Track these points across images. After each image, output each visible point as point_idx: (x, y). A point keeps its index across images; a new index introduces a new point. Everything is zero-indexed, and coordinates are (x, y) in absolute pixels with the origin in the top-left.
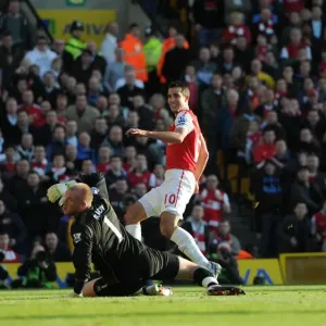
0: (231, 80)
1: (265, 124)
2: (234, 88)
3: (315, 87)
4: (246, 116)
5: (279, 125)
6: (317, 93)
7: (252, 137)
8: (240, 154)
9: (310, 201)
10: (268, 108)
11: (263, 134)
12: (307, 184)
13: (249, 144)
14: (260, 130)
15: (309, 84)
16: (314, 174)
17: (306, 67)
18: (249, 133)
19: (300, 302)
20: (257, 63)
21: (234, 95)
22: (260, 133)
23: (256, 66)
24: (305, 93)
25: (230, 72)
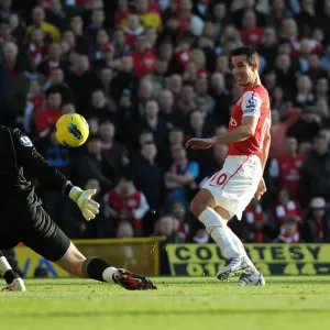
0: (8, 31)
1: (48, 85)
2: (11, 40)
3: (110, 40)
4: (27, 74)
5: (66, 86)
6: (112, 48)
7: (33, 100)
8: (19, 120)
9: (102, 178)
10: (54, 64)
11: (47, 98)
12: (99, 157)
13: (29, 108)
14: (42, 91)
15: (103, 37)
16: (108, 146)
17: (99, 17)
18: (30, 95)
19: (89, 298)
20: (39, 11)
21: (12, 48)
22: (44, 96)
23: (38, 14)
24: (97, 47)
25: (7, 21)
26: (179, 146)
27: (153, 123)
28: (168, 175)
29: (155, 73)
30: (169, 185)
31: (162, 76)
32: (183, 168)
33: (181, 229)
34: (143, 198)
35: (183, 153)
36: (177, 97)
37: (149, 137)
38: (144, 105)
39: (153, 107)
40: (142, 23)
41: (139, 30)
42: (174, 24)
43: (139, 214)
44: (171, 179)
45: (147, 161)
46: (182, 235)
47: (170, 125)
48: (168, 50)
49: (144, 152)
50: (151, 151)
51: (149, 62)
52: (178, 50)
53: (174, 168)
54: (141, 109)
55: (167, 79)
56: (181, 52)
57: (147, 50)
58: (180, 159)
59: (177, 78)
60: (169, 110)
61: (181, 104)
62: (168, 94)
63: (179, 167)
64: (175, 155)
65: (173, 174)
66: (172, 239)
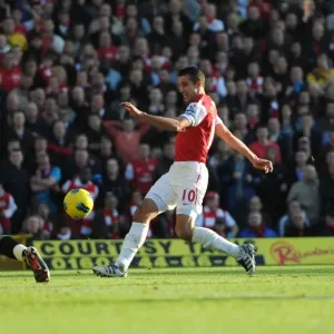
26: (43, 152)
27: (20, 132)
28: (34, 179)
29: (21, 87)
30: (35, 188)
31: (27, 90)
32: (47, 172)
33: (46, 227)
34: (11, 199)
35: (47, 159)
36: (41, 109)
37: (16, 145)
38: (12, 116)
39: (20, 117)
40: (9, 43)
41: (7, 49)
42: (38, 43)
43: (9, 213)
44: (36, 183)
45: (14, 167)
46: (46, 233)
47: (35, 134)
48: (33, 67)
49: (12, 159)
50: (18, 158)
51: (16, 77)
52: (42, 66)
53: (39, 172)
54: (9, 120)
55: (33, 93)
56: (45, 68)
57: (14, 66)
58: (44, 164)
59: (41, 92)
60: (34, 121)
61: (44, 115)
62: (33, 106)
63: (43, 172)
64: (40, 160)
65: (37, 178)
66: (37, 236)
